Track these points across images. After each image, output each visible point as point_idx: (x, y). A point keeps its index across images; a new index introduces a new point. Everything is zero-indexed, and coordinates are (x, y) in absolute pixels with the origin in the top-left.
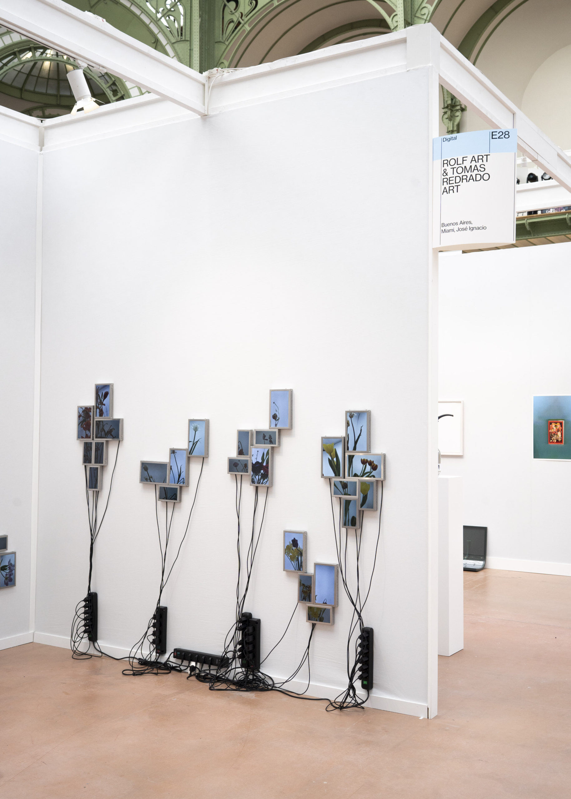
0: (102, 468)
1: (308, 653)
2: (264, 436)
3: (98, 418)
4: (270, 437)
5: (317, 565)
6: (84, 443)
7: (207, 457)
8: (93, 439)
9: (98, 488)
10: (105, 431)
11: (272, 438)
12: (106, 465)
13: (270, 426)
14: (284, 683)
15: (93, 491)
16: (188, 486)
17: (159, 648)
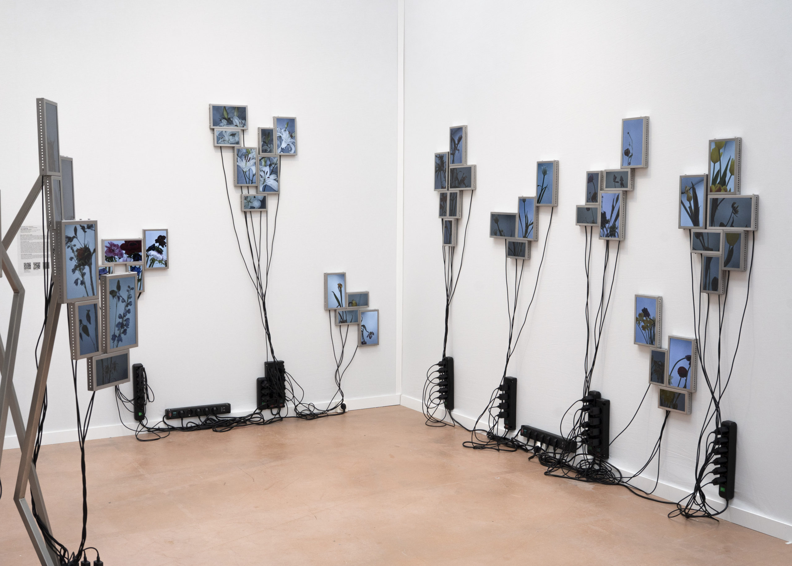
0: (456, 221)
1: (659, 446)
2: (615, 178)
3: (452, 166)
4: (622, 179)
5: (672, 340)
6: (441, 193)
7: (557, 206)
8: (448, 190)
9: (452, 243)
10: (458, 180)
11: (623, 181)
12: (460, 217)
13: (622, 164)
14: (631, 478)
15: (449, 247)
16: (536, 240)
17: (507, 423)
